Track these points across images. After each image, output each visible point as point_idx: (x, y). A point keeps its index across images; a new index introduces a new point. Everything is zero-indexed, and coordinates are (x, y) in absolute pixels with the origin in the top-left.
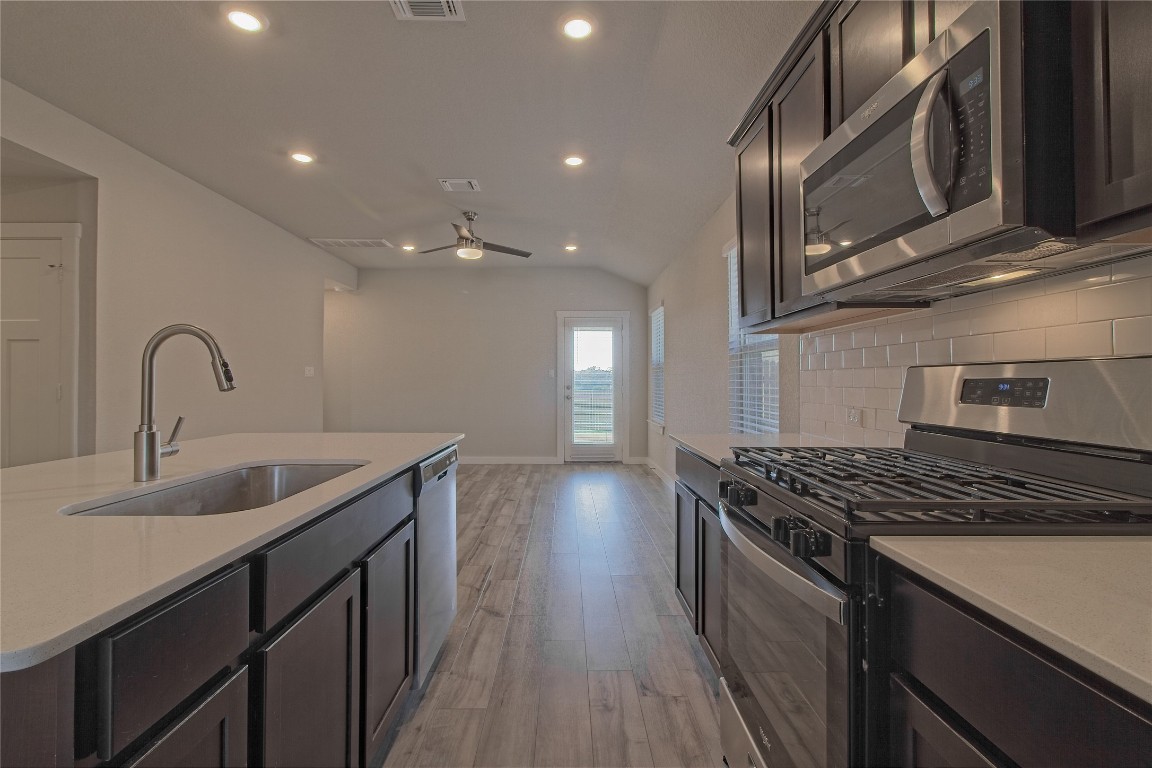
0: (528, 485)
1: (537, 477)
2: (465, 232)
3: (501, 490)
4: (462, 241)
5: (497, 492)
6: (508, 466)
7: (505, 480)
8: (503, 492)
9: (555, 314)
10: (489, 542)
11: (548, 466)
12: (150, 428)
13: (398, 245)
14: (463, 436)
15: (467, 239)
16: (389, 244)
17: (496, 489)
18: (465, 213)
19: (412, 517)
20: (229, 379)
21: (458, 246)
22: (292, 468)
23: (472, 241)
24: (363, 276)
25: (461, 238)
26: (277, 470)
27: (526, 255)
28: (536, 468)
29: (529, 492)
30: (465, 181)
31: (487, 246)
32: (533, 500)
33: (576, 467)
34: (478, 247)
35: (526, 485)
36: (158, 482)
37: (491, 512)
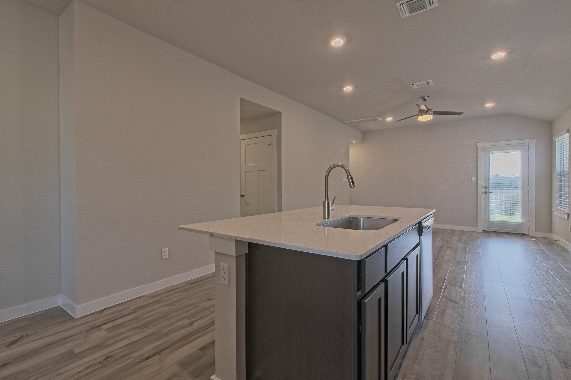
0: (460, 240)
1: (465, 237)
2: (423, 107)
3: (443, 242)
4: (421, 112)
5: (441, 243)
6: (444, 230)
7: (445, 237)
8: (445, 243)
9: (476, 145)
10: (441, 267)
11: (471, 232)
12: (328, 200)
13: (384, 119)
14: (434, 211)
15: (424, 111)
16: (379, 119)
17: (440, 241)
18: (422, 98)
19: (419, 244)
20: (353, 183)
21: (419, 115)
22: (367, 218)
23: (427, 112)
24: (365, 135)
25: (421, 111)
26: (362, 219)
27: (460, 114)
28: (463, 232)
29: (461, 245)
30: (425, 82)
31: (435, 113)
32: (465, 249)
33: (492, 234)
34: (430, 114)
35: (458, 241)
36: (330, 219)
37: (439, 252)
